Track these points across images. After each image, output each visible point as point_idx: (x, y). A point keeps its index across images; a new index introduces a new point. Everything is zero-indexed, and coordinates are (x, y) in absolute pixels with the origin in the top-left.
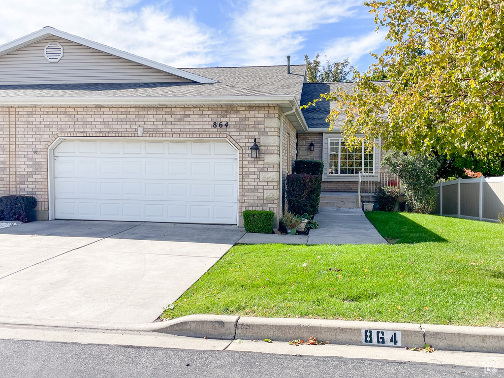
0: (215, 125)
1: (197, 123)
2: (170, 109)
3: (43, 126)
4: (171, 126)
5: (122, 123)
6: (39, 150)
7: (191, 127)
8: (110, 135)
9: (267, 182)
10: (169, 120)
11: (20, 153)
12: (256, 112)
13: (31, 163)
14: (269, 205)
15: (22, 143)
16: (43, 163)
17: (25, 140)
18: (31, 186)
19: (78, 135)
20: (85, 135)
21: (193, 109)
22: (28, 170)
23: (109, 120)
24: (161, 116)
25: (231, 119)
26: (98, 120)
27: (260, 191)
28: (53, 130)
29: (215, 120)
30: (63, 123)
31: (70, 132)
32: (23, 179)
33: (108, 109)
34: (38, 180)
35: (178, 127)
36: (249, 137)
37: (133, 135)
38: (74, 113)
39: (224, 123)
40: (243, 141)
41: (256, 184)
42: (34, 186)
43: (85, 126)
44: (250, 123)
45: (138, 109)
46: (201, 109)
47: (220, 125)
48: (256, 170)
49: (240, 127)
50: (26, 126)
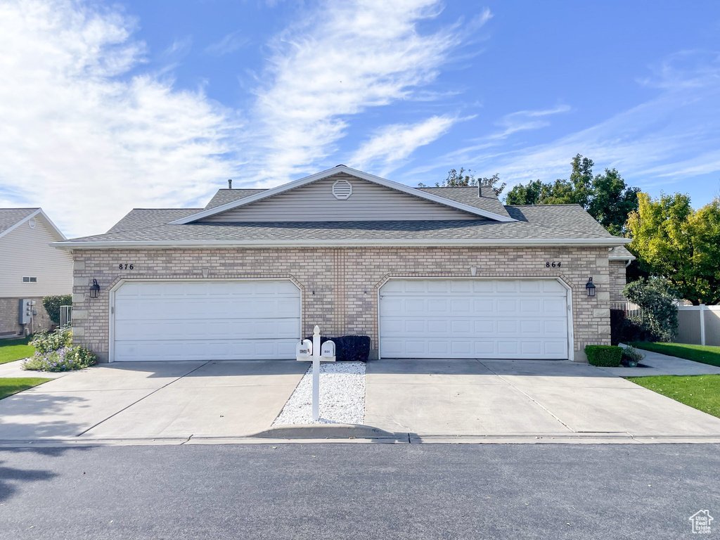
0: (548, 265)
1: (530, 263)
2: (503, 250)
3: (373, 267)
4: (505, 266)
5: (454, 263)
6: (369, 290)
7: (524, 266)
8: (443, 275)
9: (601, 318)
10: (502, 260)
11: (349, 293)
12: (588, 253)
13: (361, 303)
14: (603, 340)
15: (352, 283)
16: (372, 303)
17: (354, 280)
18: (360, 326)
19: (410, 275)
20: (417, 275)
21: (526, 250)
22: (357, 309)
23: (441, 260)
24: (494, 257)
25: (564, 260)
26: (430, 260)
27: (594, 327)
28: (383, 270)
29: (548, 260)
30: (394, 264)
31: (401, 273)
32: (352, 319)
33: (440, 250)
34: (367, 319)
35: (511, 266)
36: (582, 276)
37: (466, 275)
38: (406, 254)
39: (556, 263)
40: (576, 279)
41: (590, 320)
42: (364, 326)
43: (417, 267)
44: (582, 263)
45: (470, 250)
46: (534, 250)
47: (553, 264)
48: (590, 306)
49: (572, 267)
50: (355, 267)
